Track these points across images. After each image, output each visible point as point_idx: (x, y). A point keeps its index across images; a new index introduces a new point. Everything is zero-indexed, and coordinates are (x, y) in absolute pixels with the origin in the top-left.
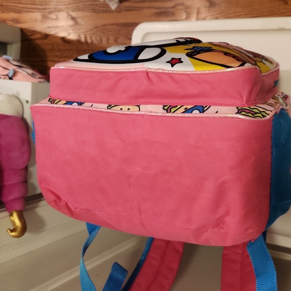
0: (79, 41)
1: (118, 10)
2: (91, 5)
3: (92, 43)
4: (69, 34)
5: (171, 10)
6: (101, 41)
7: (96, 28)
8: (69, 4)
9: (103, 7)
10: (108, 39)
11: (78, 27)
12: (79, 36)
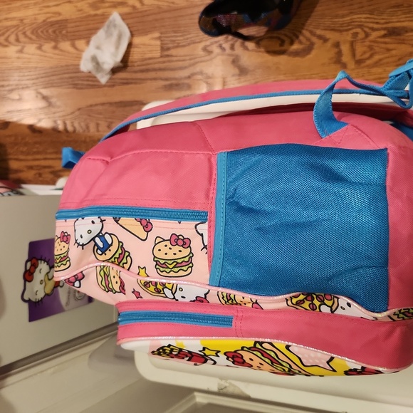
0: (55, 130)
1: (111, 84)
2: (71, 78)
3: (74, 131)
4: (40, 120)
5: (187, 81)
6: (88, 127)
7: (79, 109)
8: (37, 79)
9: (88, 80)
10: (98, 125)
11: (53, 110)
12: (55, 122)
